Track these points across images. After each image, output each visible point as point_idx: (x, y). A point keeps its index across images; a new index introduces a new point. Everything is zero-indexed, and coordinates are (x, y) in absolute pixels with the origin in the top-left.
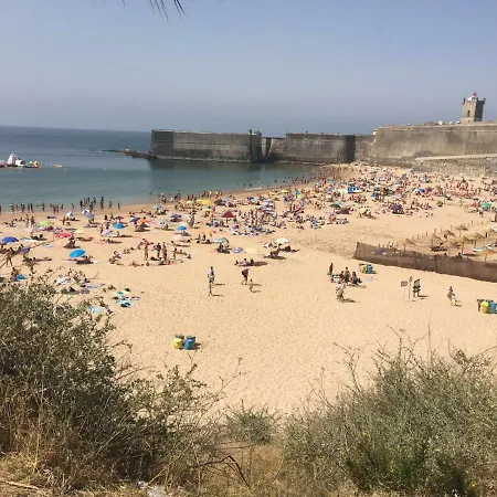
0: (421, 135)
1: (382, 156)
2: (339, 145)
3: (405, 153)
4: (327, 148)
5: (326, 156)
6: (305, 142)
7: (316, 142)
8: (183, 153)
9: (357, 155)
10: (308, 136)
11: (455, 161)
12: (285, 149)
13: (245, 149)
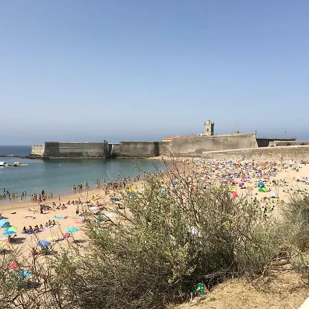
0: (198, 141)
1: (177, 152)
2: (151, 148)
3: (190, 151)
4: (145, 149)
5: (145, 154)
6: (131, 146)
7: (138, 146)
8: (65, 155)
9: (160, 152)
10: (133, 143)
11: (226, 153)
12: (121, 150)
13: (102, 151)
